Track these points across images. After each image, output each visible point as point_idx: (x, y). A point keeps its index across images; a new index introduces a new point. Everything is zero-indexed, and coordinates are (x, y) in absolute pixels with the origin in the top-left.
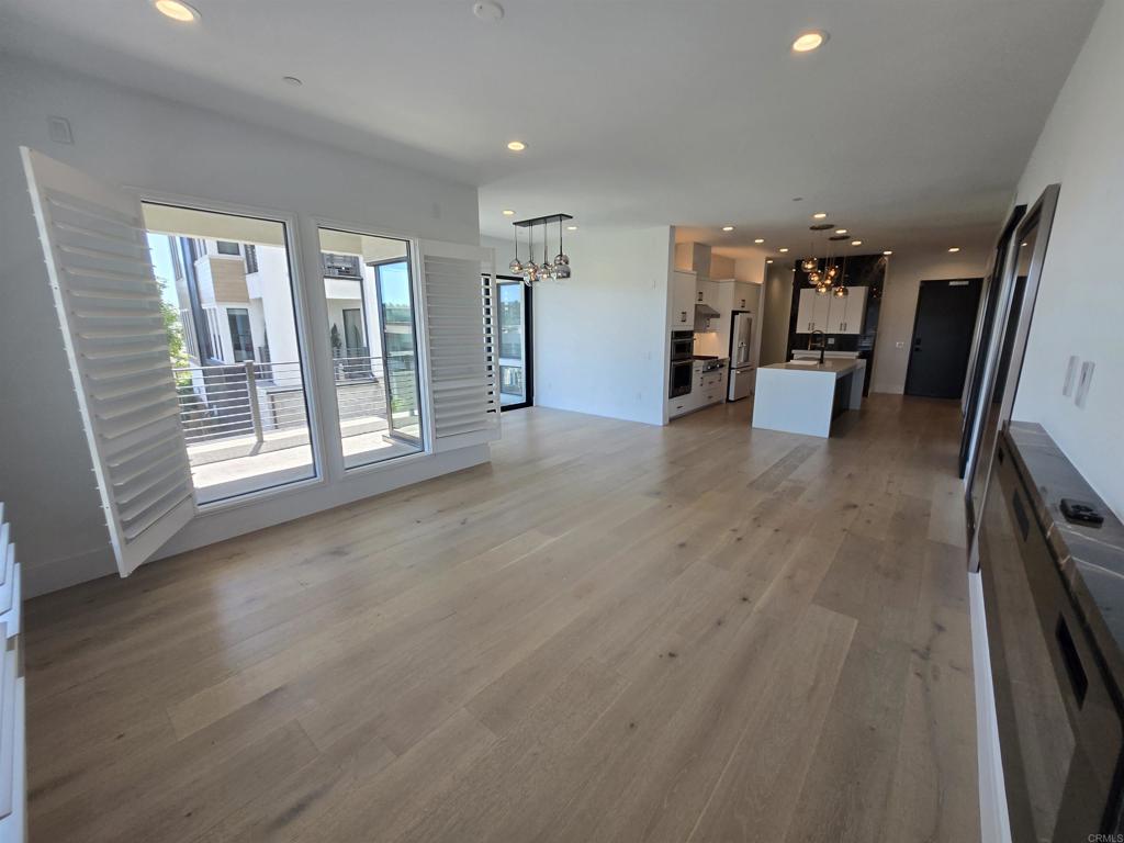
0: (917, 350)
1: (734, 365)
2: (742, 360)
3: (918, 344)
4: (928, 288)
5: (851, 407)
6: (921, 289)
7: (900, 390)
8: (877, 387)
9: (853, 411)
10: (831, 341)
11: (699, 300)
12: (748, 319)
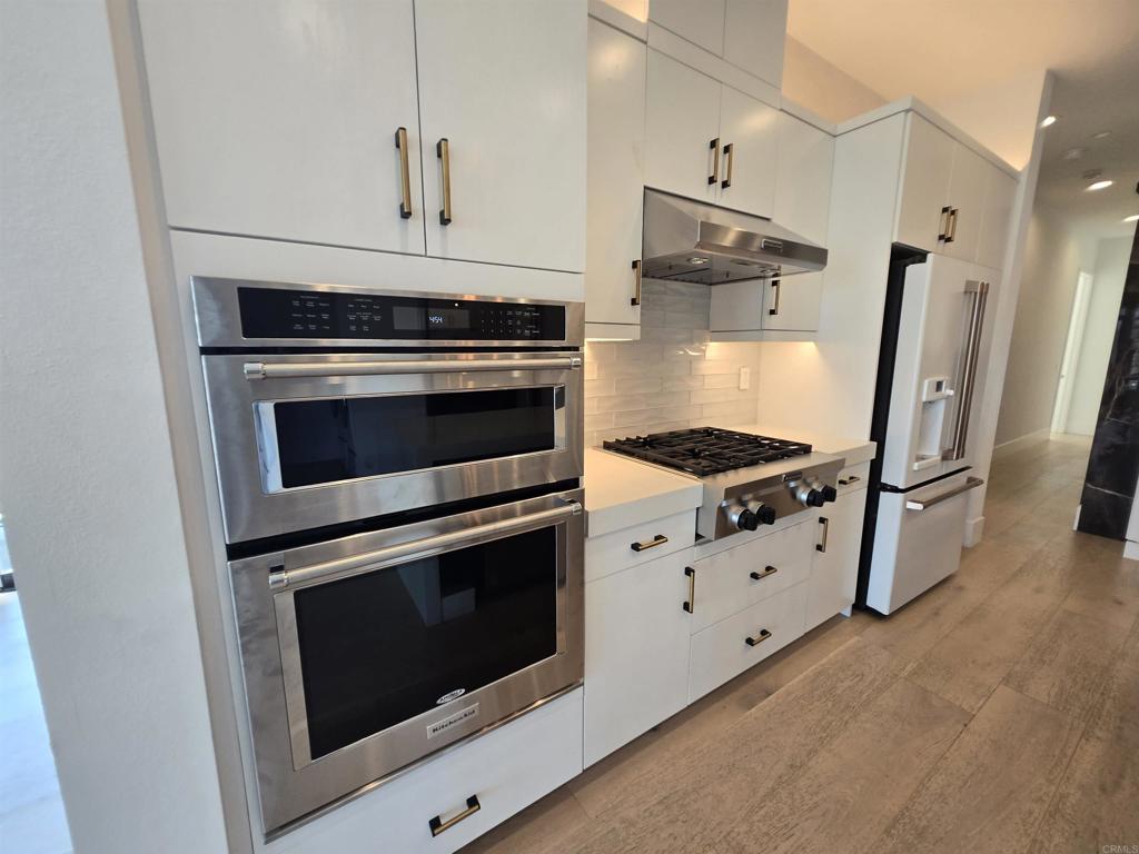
1: (892, 475)
11: (712, 180)
12: (969, 289)
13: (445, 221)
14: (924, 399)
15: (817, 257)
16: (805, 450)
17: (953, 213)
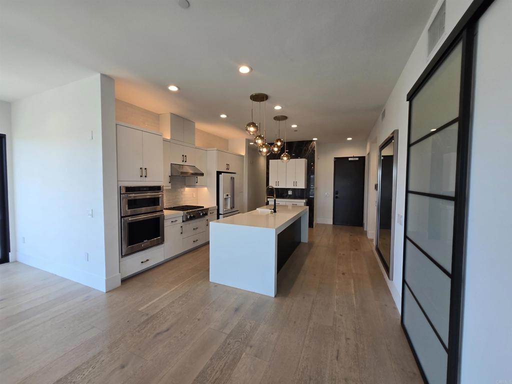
0: (337, 197)
1: (221, 212)
2: (229, 207)
3: (337, 194)
4: (339, 162)
5: (302, 241)
6: (335, 162)
7: (331, 222)
8: (318, 220)
9: (303, 243)
10: (290, 193)
11: (183, 161)
12: (231, 178)
13: (145, 177)
14: (225, 198)
15: (202, 174)
16: (203, 207)
17: (229, 165)
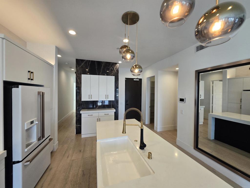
0: (127, 104)
14: (26, 129)
17: (32, 73)
